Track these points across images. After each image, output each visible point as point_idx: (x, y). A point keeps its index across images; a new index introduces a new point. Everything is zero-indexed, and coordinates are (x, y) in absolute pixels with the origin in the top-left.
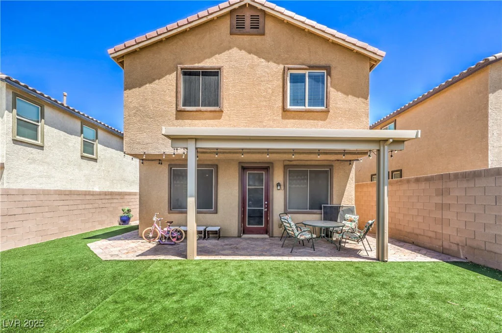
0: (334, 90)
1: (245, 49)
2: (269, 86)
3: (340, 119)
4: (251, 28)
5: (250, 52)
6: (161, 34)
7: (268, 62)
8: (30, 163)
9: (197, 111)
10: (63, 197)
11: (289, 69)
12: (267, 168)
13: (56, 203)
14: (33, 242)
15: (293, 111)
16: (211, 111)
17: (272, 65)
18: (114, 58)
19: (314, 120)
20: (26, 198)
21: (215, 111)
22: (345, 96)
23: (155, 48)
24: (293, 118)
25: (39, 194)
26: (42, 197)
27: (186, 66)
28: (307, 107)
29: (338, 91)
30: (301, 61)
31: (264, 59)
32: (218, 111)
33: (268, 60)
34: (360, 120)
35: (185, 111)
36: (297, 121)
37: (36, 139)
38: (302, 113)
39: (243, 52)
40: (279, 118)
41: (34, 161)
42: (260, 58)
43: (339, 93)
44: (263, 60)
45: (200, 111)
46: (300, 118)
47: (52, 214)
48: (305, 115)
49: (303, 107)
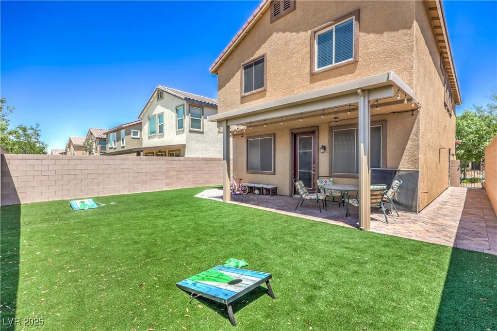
0: (365, 34)
1: (281, 31)
2: (299, 56)
3: (372, 65)
4: (285, 9)
5: (284, 32)
6: (230, 47)
7: (299, 33)
8: (197, 143)
9: (251, 95)
10: (206, 162)
11: (315, 32)
12: (313, 131)
13: (203, 166)
14: (191, 187)
15: (319, 73)
16: (259, 92)
17: (302, 34)
18: (212, 73)
19: (342, 76)
20: (188, 163)
21: (261, 92)
22: (378, 36)
23: (230, 58)
24: (320, 80)
25: (194, 160)
26: (195, 162)
27: (246, 62)
28: (334, 64)
29: (369, 33)
30: (327, 18)
31: (295, 32)
32: (264, 91)
33: (298, 32)
34: (399, 58)
35: (245, 97)
36: (323, 81)
37: (200, 128)
38: (329, 72)
39: (280, 33)
40: (308, 83)
41: (198, 141)
42: (292, 32)
43: (372, 35)
44: (294, 34)
45: (253, 94)
46: (327, 78)
47: (200, 172)
48: (332, 73)
49: (331, 65)
